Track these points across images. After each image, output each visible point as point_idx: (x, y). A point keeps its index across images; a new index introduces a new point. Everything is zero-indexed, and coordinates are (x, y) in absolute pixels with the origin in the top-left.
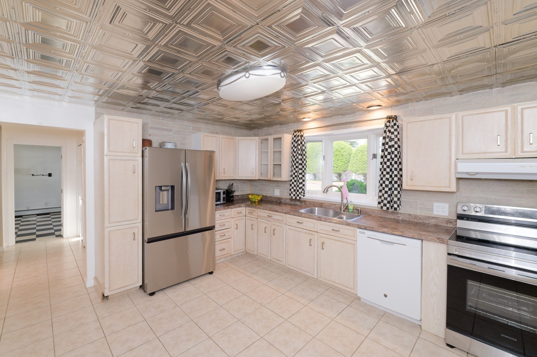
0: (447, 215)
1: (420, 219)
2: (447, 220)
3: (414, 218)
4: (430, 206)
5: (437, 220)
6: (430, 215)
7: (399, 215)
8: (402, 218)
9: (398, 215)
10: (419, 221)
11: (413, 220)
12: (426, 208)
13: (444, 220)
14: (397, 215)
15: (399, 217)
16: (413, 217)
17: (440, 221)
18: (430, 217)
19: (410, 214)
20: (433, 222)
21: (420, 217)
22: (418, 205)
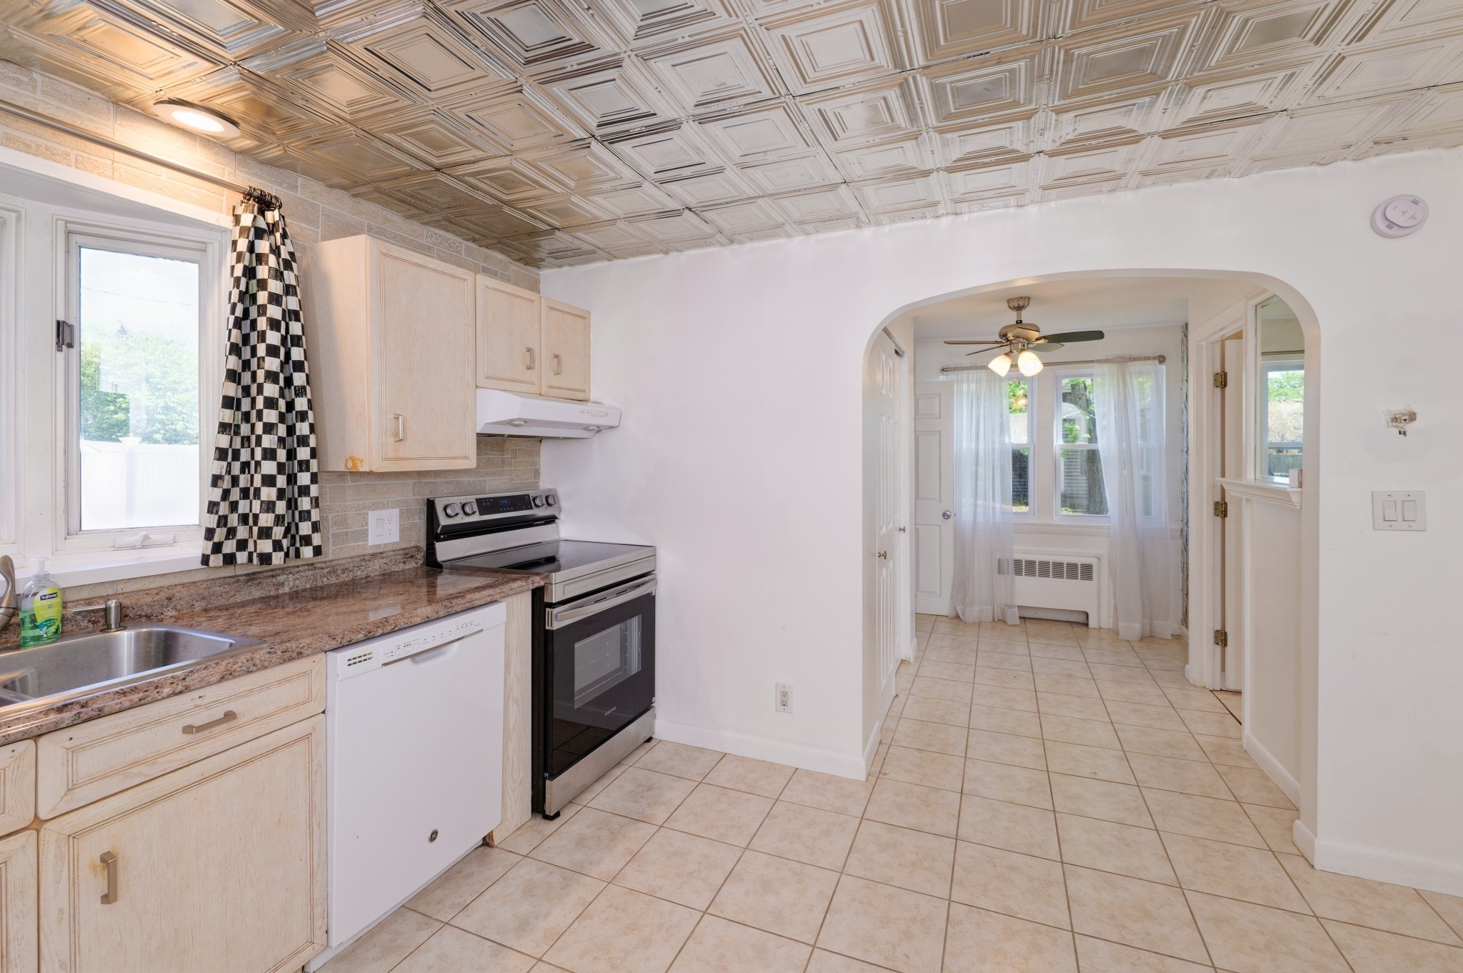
0: (397, 539)
1: (343, 571)
2: (401, 552)
3: (329, 573)
4: (360, 525)
5: (385, 560)
6: (360, 552)
7: (282, 578)
8: (291, 584)
9: (279, 578)
10: (345, 577)
11: (325, 580)
12: (352, 532)
13: (397, 555)
14: (274, 580)
15: (283, 583)
16: (326, 571)
17: (391, 561)
18: (365, 556)
19: (312, 564)
20: (375, 567)
21: (344, 565)
22: (330, 526)
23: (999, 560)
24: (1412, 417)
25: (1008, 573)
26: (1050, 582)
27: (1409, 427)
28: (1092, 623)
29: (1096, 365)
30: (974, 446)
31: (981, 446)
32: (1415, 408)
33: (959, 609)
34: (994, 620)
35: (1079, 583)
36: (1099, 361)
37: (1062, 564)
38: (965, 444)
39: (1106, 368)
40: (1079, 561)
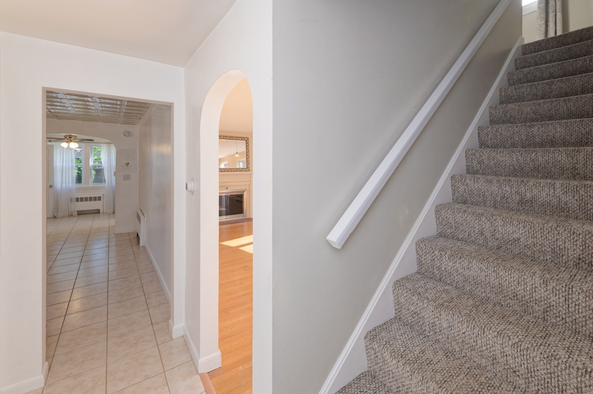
23: (71, 198)
24: (128, 164)
25: (74, 202)
26: (88, 203)
27: (128, 165)
28: (101, 212)
29: (102, 144)
30: (61, 164)
31: (64, 165)
32: (129, 162)
33: (55, 215)
34: (69, 216)
35: (97, 202)
36: (103, 143)
37: (92, 197)
38: (58, 164)
39: (105, 145)
40: (97, 196)
